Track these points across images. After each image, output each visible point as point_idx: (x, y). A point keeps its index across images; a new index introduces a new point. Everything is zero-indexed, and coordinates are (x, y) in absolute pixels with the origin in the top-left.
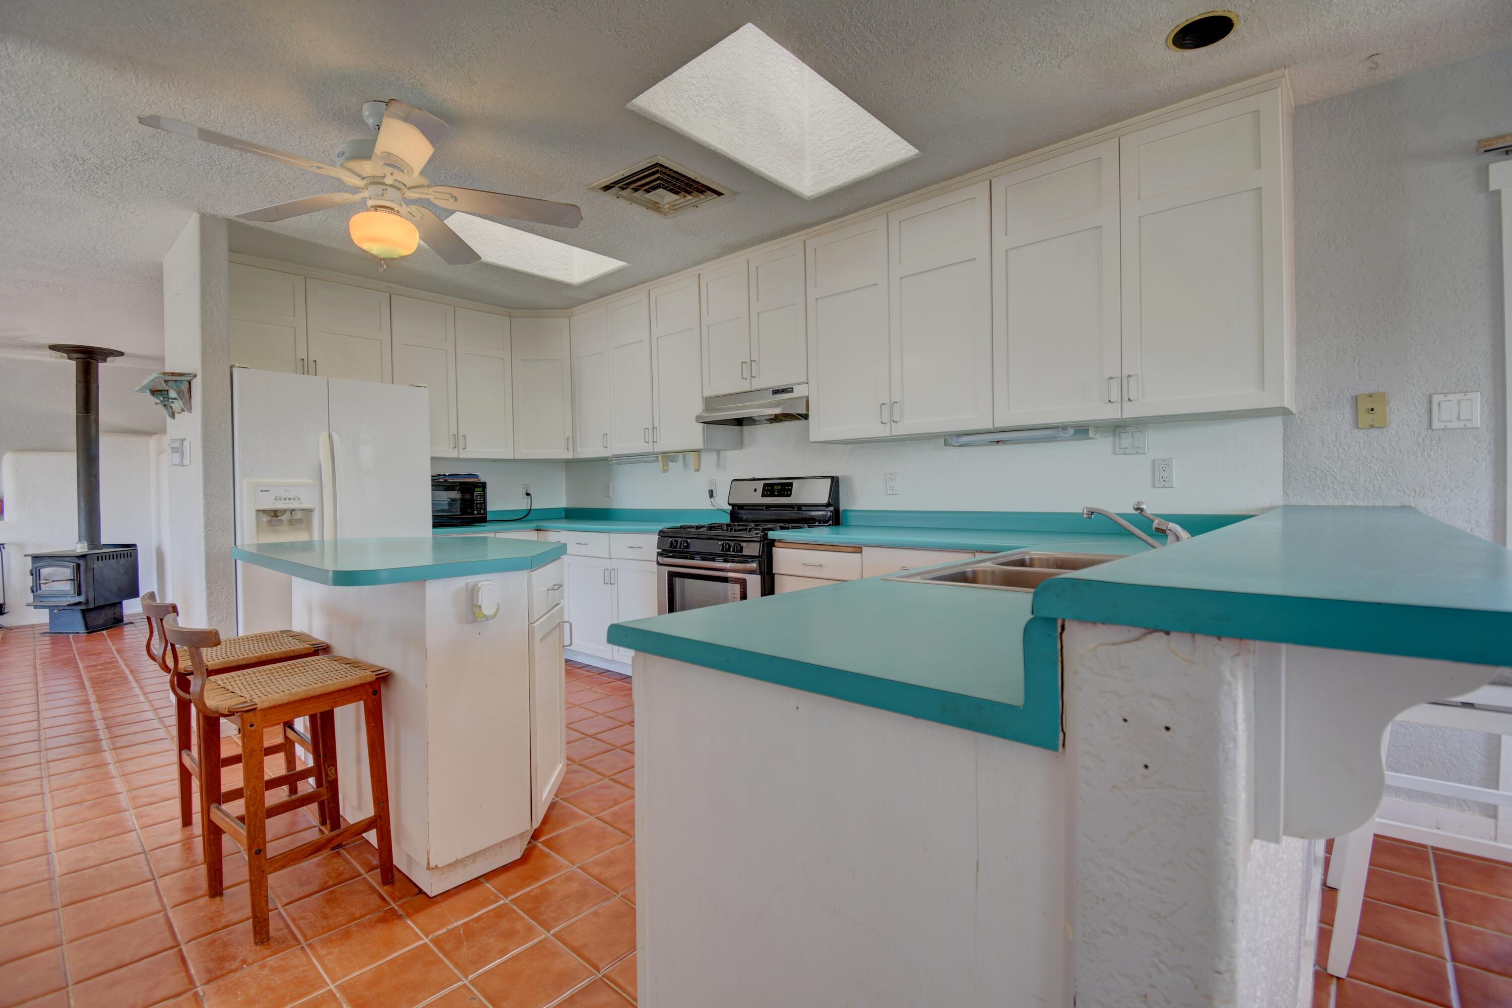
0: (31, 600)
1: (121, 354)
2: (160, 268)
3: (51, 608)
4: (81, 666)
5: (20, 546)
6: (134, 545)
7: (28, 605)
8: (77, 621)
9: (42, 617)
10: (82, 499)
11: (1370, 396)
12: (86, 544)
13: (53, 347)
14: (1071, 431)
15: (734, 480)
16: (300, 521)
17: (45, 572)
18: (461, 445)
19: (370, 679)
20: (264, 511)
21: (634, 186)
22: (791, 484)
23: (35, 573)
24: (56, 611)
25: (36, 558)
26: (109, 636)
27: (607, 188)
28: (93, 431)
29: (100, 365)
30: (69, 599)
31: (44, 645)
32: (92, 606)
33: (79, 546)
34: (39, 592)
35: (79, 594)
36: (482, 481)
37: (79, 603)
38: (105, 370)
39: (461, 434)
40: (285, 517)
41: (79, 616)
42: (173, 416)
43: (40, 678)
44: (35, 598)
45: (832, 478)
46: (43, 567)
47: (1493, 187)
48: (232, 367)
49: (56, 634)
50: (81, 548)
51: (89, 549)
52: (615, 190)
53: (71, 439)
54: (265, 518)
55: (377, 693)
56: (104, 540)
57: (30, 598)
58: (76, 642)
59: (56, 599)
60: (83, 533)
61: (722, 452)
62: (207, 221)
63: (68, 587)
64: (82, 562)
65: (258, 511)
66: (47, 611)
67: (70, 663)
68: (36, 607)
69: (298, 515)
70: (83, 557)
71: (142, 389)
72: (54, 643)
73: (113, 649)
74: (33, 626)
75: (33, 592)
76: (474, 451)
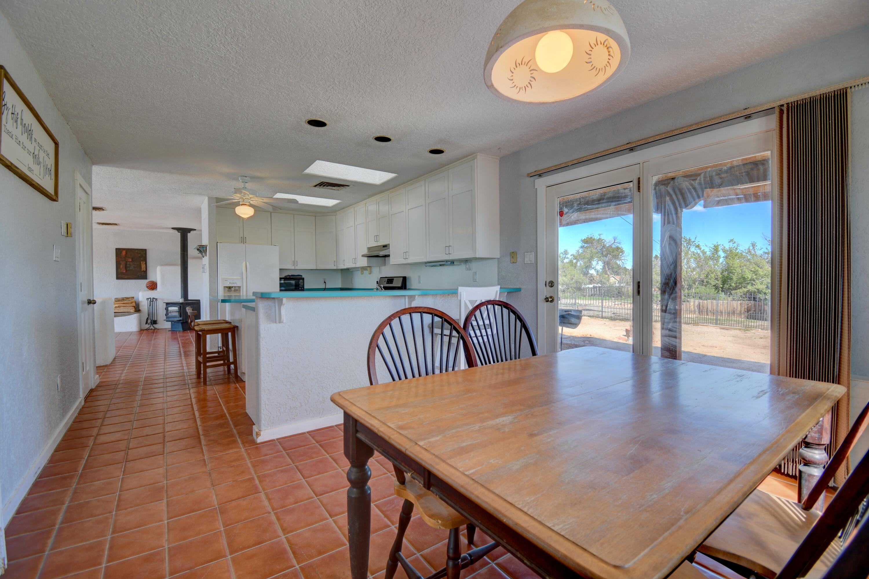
0: (165, 319)
1: (195, 230)
2: (201, 208)
3: (172, 321)
4: (179, 339)
5: (162, 300)
6: (199, 300)
7: (164, 320)
8: (180, 327)
9: (168, 325)
10: (182, 283)
11: (513, 253)
12: (183, 299)
13: (173, 228)
14: (449, 263)
15: (381, 278)
16: (237, 290)
17: (170, 309)
18: (296, 265)
19: (232, 327)
20: (227, 287)
21: (323, 185)
22: (393, 279)
23: (167, 309)
24: (173, 323)
25: (167, 304)
26: (190, 332)
27: (315, 186)
28: (186, 258)
29: (188, 234)
30: (177, 318)
31: (169, 334)
32: (185, 321)
33: (181, 300)
34: (168, 316)
35: (181, 317)
36: (303, 277)
37: (181, 320)
38: (190, 235)
39: (296, 260)
40: (233, 289)
41: (180, 325)
42: (204, 257)
43: (167, 342)
44: (166, 318)
45: (403, 277)
46: (169, 307)
47: (536, 188)
48: (217, 243)
49: (173, 331)
50: (181, 301)
51: (184, 301)
52: (318, 186)
53: (179, 261)
54: (227, 289)
55: (234, 331)
56: (189, 298)
57: (165, 318)
58: (179, 333)
59: (173, 319)
60: (182, 295)
61: (381, 267)
62: (210, 199)
63: (177, 314)
64: (181, 306)
65: (225, 287)
66: (170, 323)
67: (176, 339)
68: (167, 321)
69: (237, 288)
70: (182, 303)
71: (194, 249)
72: (172, 333)
73: (190, 335)
74: (166, 329)
75: (166, 316)
76: (300, 266)
